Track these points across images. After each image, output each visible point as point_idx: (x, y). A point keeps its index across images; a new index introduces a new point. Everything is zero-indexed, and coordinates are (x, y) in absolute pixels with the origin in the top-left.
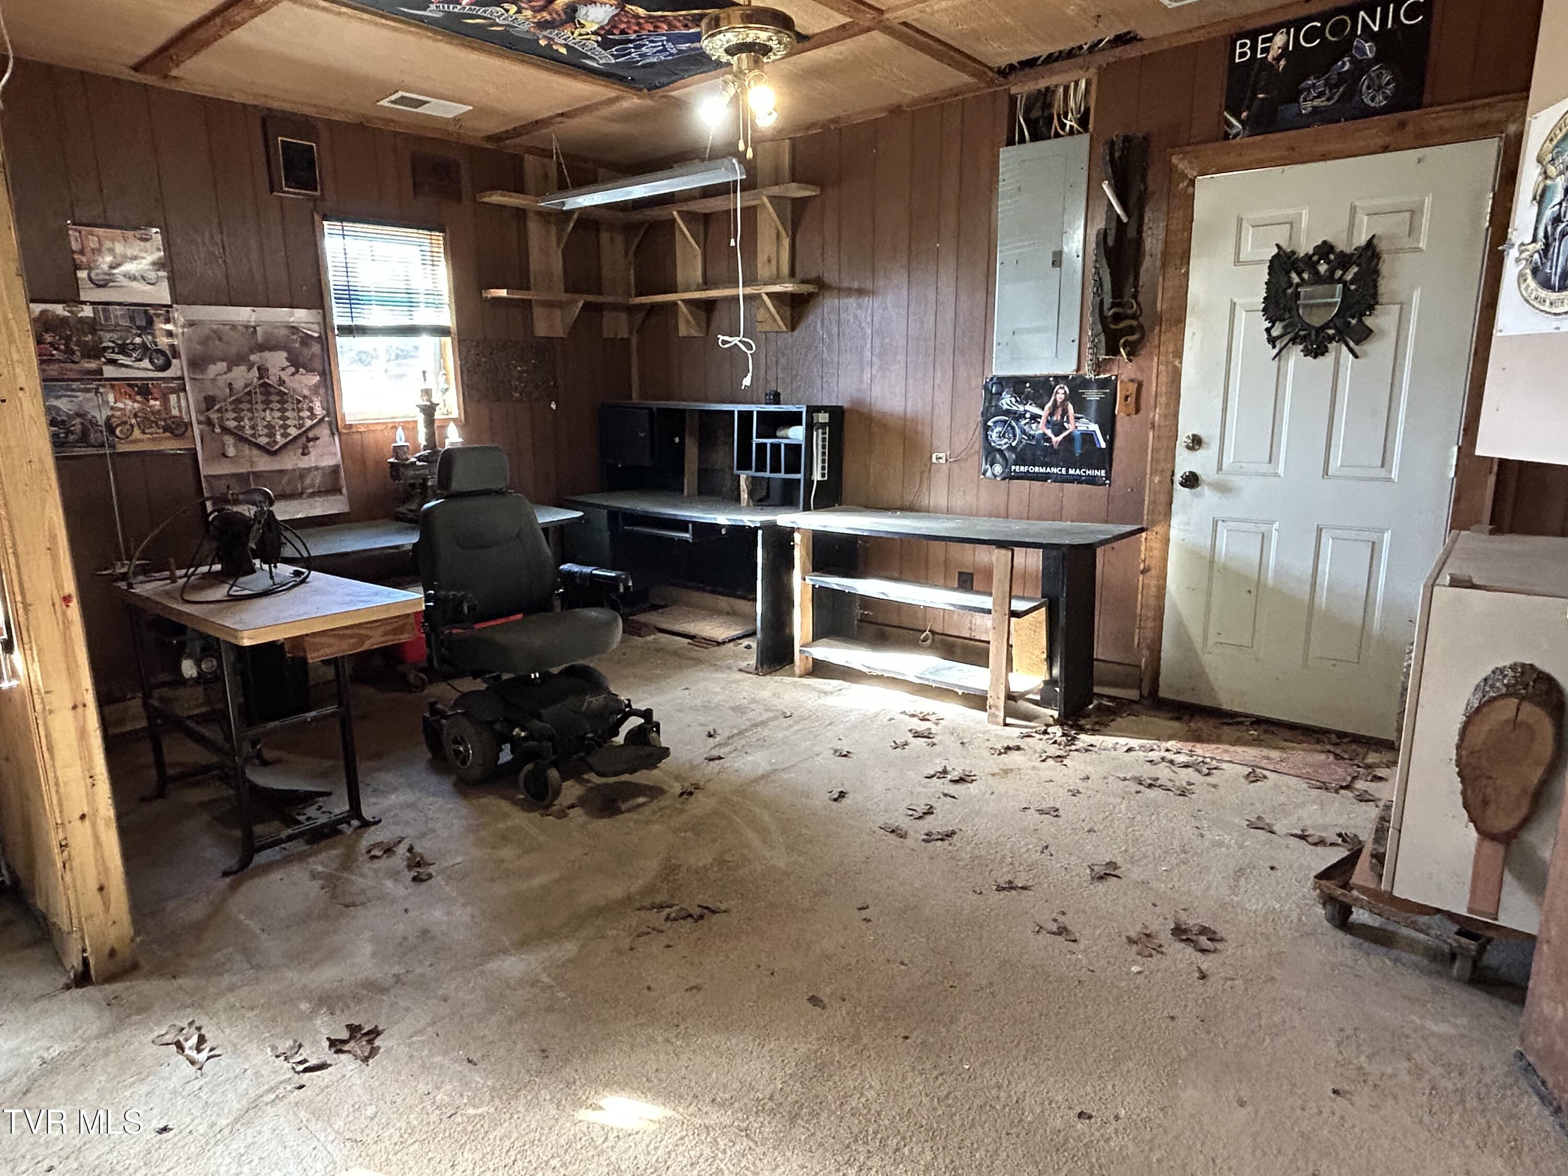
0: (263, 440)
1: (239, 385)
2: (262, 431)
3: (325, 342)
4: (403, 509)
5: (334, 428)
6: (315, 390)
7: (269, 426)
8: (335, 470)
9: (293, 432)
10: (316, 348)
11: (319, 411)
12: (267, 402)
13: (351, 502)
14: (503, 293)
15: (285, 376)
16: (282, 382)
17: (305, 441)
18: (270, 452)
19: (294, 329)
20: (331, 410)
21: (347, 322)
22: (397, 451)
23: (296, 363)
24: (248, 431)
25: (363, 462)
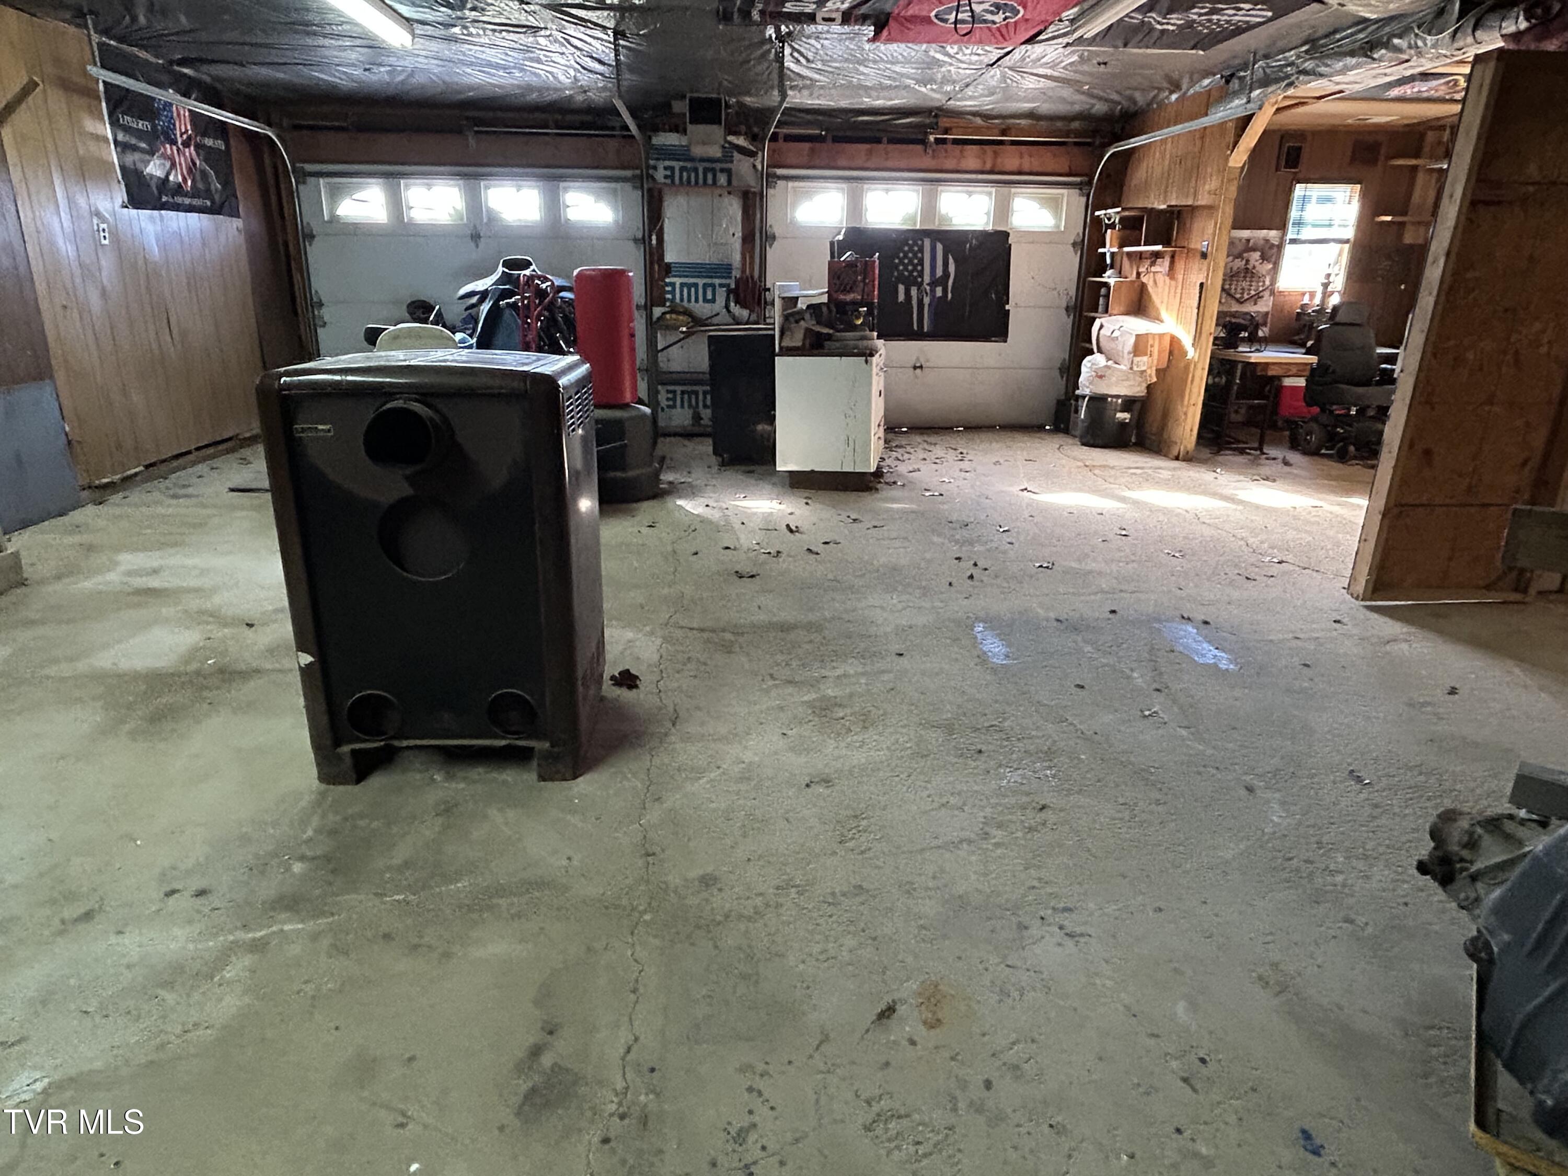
0: (1238, 296)
1: (1235, 269)
2: (1239, 290)
3: (1280, 247)
4: (1296, 338)
5: (1272, 293)
6: (1269, 272)
7: (1243, 289)
8: (1267, 313)
9: (1253, 293)
10: (1275, 250)
11: (1267, 283)
12: (1245, 277)
13: (1270, 330)
14: (1389, 218)
15: (1257, 264)
16: (1254, 267)
17: (1258, 297)
18: (1240, 302)
19: (1267, 241)
20: (1273, 281)
21: (1294, 237)
22: (1303, 307)
23: (1264, 258)
24: (1233, 291)
25: (1282, 311)
